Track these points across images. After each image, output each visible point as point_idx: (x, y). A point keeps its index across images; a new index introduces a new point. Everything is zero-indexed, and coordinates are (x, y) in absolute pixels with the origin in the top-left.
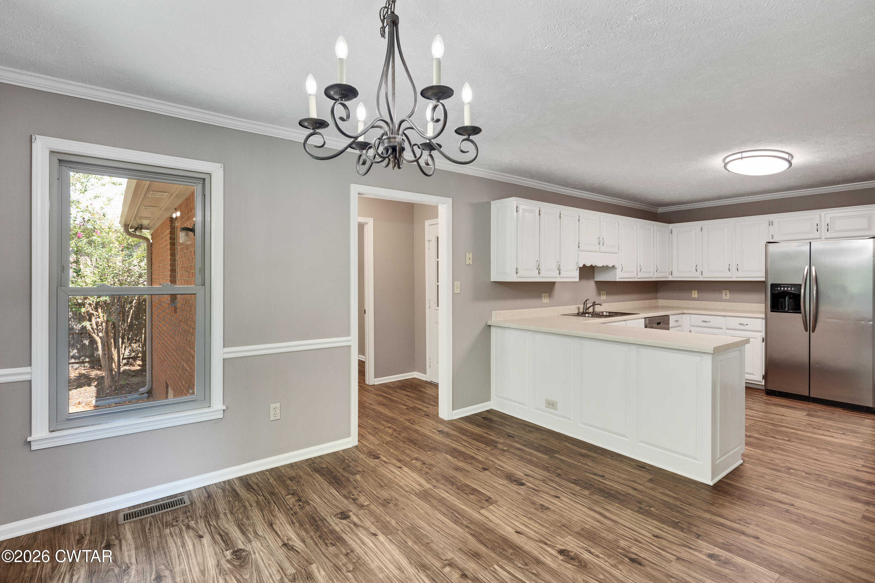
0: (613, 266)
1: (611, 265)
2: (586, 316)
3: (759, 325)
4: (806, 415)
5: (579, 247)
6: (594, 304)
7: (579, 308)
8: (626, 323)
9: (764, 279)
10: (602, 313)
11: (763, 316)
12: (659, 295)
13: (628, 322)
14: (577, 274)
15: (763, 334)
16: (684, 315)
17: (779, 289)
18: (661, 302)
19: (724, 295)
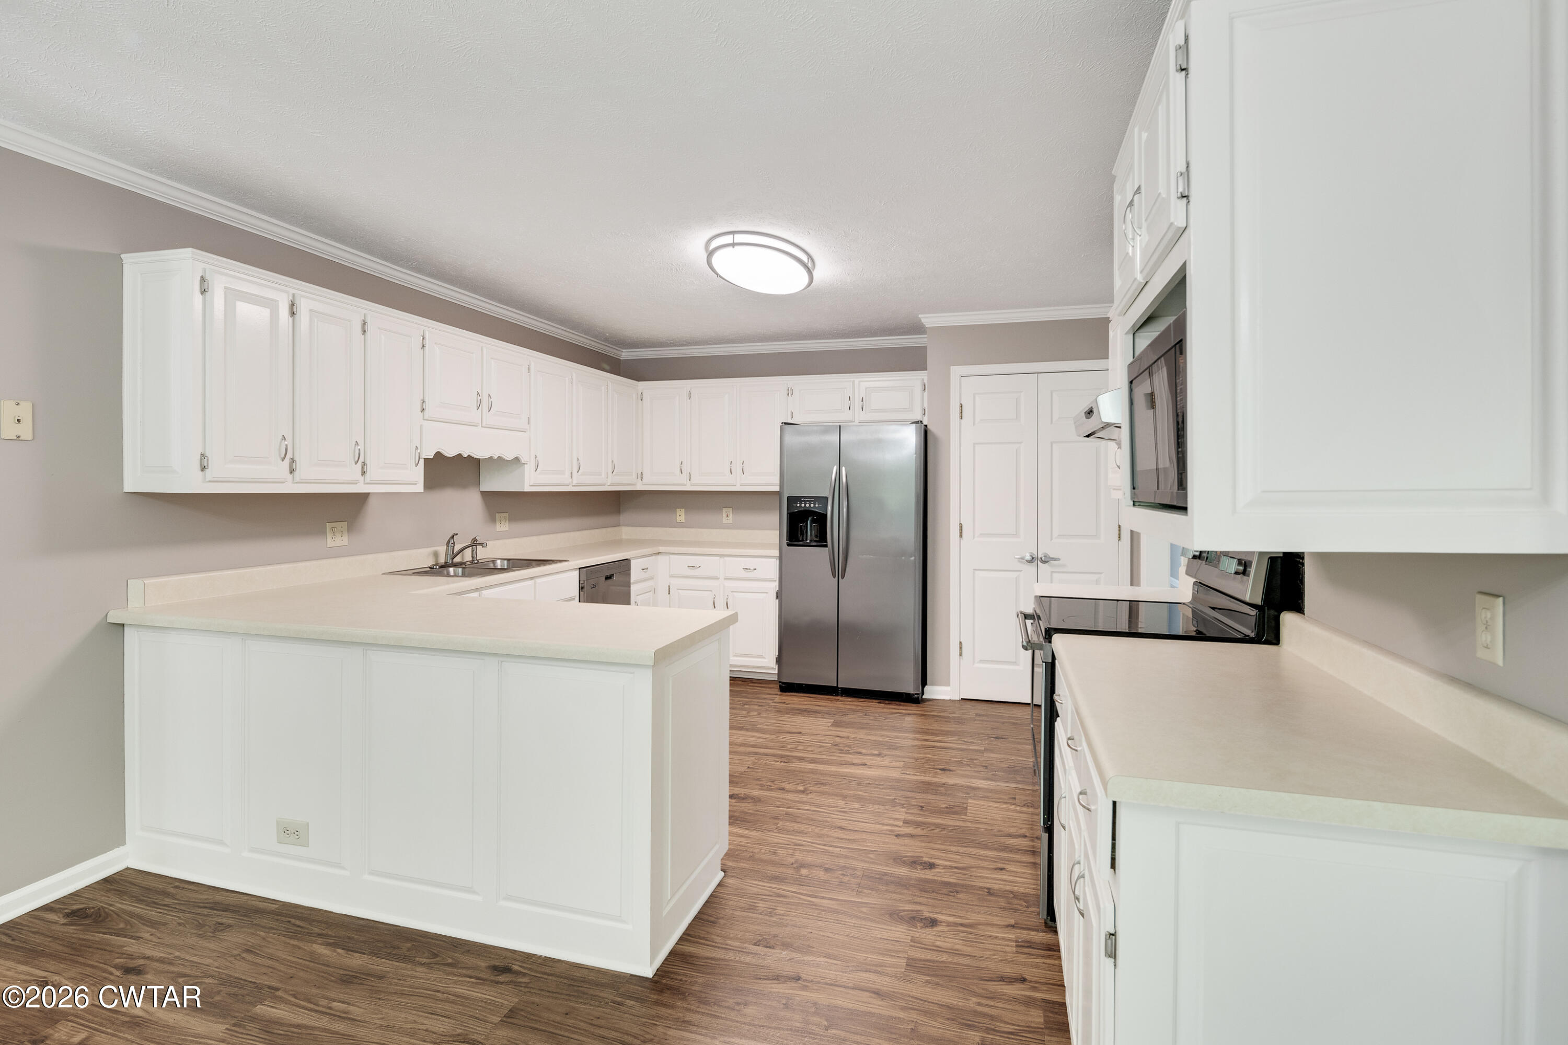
0: (517, 459)
1: (509, 456)
2: (448, 575)
3: (769, 568)
4: (832, 725)
5: (423, 410)
6: (474, 543)
7: (436, 555)
8: (535, 583)
9: (777, 489)
10: (494, 562)
11: (776, 553)
12: (623, 517)
13: (539, 580)
14: (418, 474)
15: (775, 586)
16: (659, 557)
17: (798, 505)
18: (626, 532)
19: (724, 515)
